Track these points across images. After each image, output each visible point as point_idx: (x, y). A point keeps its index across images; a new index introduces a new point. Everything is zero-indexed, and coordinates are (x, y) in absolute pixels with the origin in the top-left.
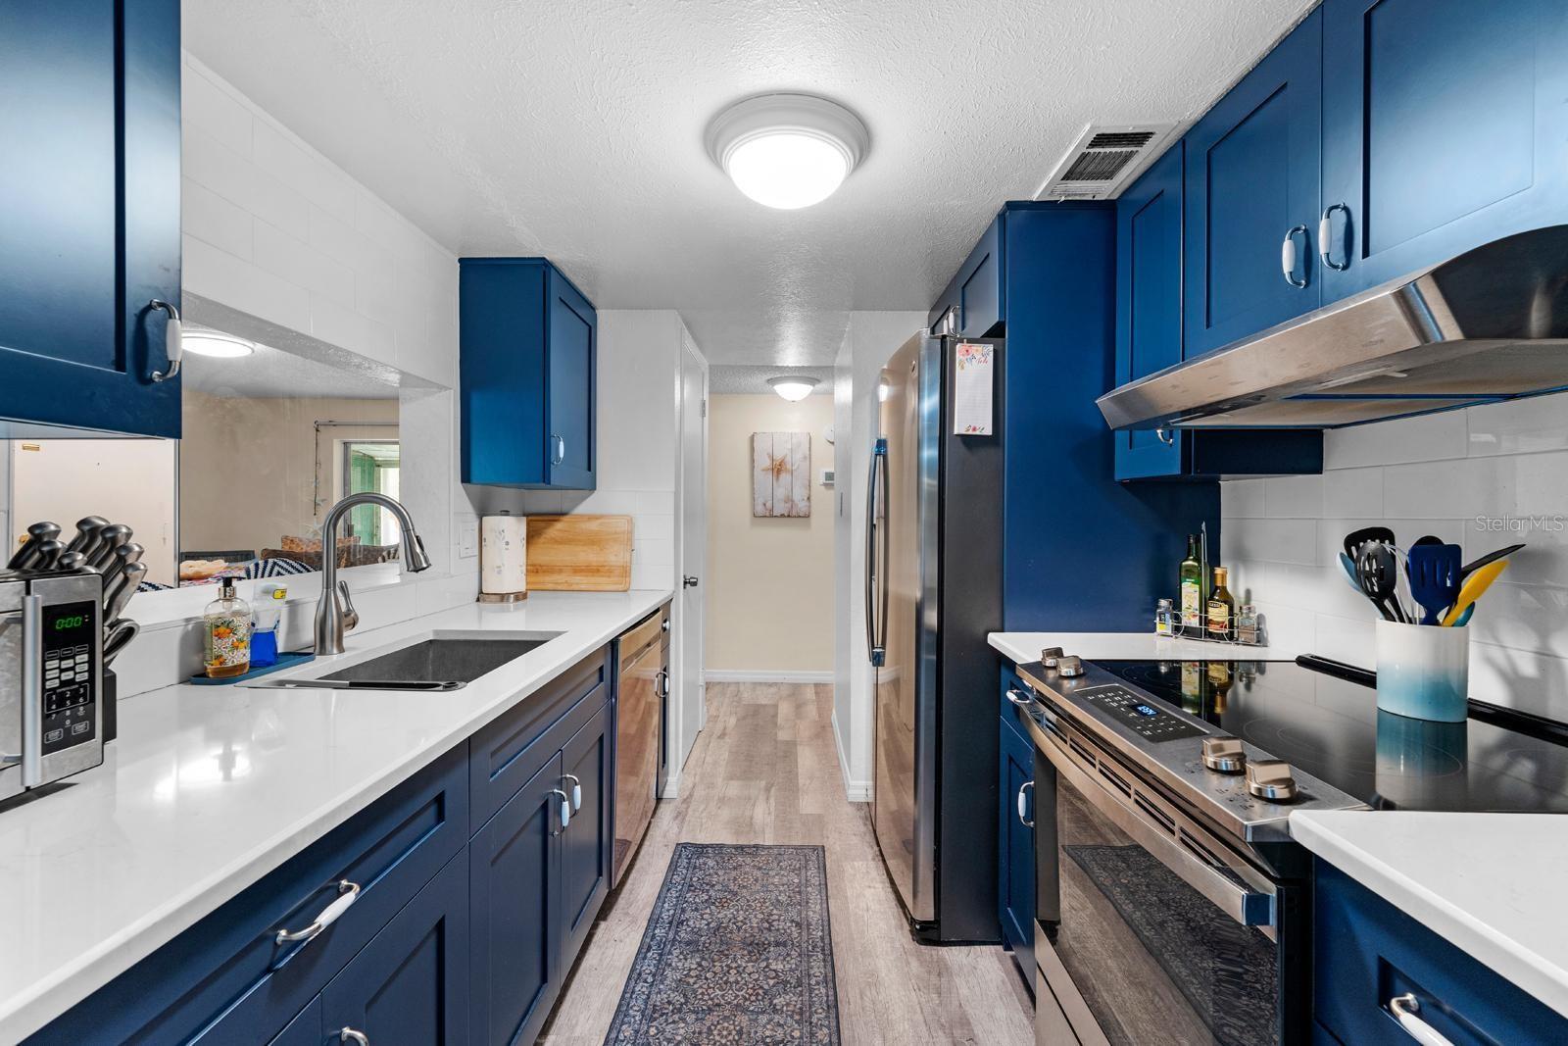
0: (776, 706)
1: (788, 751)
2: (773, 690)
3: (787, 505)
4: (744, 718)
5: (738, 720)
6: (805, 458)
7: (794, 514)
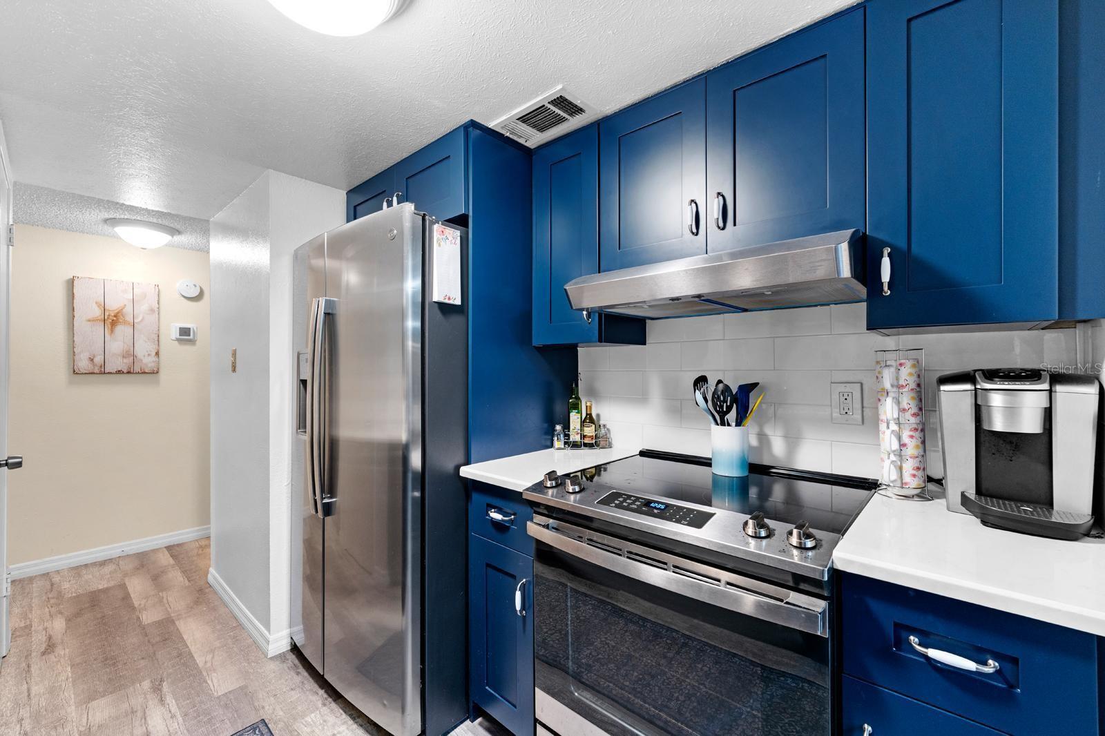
0: (123, 586)
1: (167, 632)
2: (111, 567)
3: (125, 361)
4: (78, 614)
5: (68, 620)
6: (152, 310)
7: (137, 369)
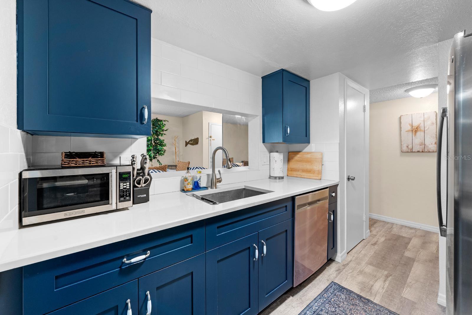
0: (410, 239)
1: (409, 263)
2: (413, 231)
4: (389, 240)
6: (433, 124)
7: (426, 150)
